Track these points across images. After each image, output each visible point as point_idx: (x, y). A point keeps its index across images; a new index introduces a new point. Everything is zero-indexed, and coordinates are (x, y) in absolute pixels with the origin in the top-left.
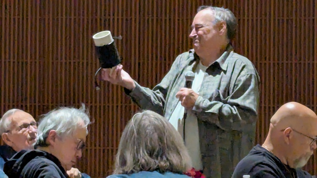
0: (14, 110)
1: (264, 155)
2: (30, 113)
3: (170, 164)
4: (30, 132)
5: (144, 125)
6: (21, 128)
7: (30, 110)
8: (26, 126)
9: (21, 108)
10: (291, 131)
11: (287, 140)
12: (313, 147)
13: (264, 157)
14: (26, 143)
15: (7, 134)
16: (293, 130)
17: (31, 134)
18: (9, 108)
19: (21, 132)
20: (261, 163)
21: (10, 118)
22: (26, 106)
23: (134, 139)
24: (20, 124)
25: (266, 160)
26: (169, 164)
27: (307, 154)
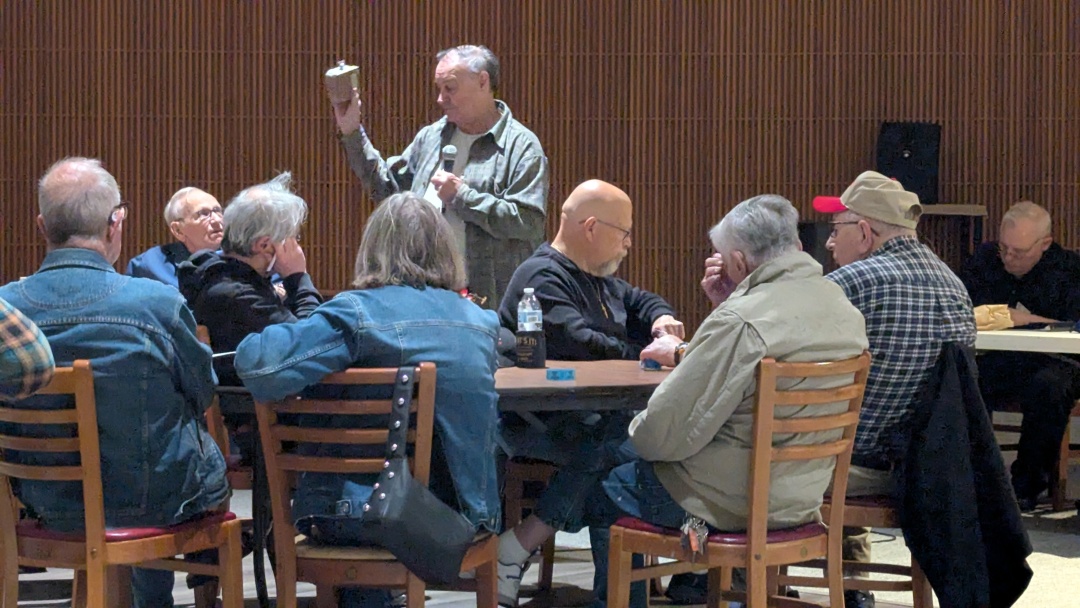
0: (188, 189)
1: (552, 257)
2: (212, 193)
4: (213, 222)
5: (406, 215)
6: (198, 215)
7: (213, 188)
8: (206, 212)
9: (199, 186)
10: (594, 222)
11: (589, 234)
12: (626, 244)
13: (552, 261)
14: (207, 237)
15: (178, 223)
16: (599, 221)
17: (213, 225)
18: (180, 188)
19: (198, 221)
21: (183, 200)
22: (206, 184)
23: (391, 234)
24: (197, 209)
25: (555, 267)
27: (619, 254)
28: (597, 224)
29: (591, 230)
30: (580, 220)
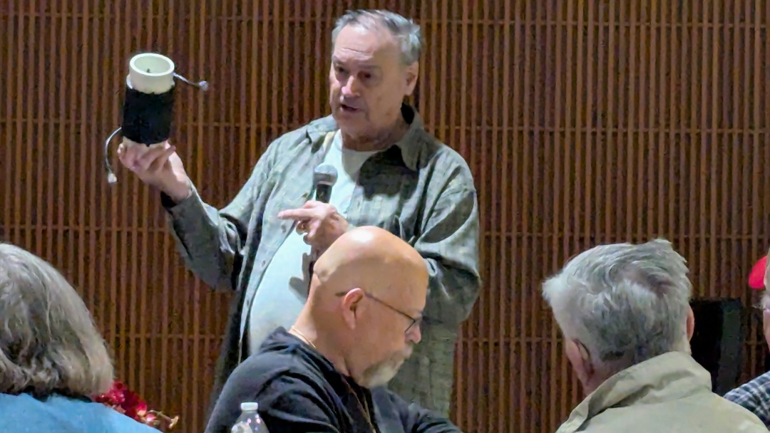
1: (294, 352)
3: (60, 377)
11: (350, 317)
12: (412, 337)
13: (295, 358)
16: (369, 296)
20: (287, 373)
25: (300, 365)
26: (57, 378)
27: (397, 354)
28: (365, 299)
29: (354, 309)
30: (340, 291)
